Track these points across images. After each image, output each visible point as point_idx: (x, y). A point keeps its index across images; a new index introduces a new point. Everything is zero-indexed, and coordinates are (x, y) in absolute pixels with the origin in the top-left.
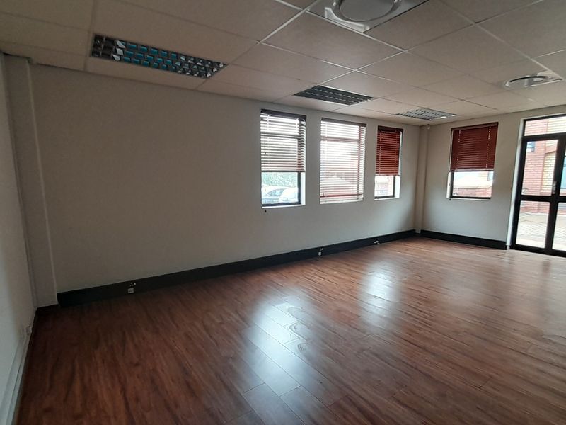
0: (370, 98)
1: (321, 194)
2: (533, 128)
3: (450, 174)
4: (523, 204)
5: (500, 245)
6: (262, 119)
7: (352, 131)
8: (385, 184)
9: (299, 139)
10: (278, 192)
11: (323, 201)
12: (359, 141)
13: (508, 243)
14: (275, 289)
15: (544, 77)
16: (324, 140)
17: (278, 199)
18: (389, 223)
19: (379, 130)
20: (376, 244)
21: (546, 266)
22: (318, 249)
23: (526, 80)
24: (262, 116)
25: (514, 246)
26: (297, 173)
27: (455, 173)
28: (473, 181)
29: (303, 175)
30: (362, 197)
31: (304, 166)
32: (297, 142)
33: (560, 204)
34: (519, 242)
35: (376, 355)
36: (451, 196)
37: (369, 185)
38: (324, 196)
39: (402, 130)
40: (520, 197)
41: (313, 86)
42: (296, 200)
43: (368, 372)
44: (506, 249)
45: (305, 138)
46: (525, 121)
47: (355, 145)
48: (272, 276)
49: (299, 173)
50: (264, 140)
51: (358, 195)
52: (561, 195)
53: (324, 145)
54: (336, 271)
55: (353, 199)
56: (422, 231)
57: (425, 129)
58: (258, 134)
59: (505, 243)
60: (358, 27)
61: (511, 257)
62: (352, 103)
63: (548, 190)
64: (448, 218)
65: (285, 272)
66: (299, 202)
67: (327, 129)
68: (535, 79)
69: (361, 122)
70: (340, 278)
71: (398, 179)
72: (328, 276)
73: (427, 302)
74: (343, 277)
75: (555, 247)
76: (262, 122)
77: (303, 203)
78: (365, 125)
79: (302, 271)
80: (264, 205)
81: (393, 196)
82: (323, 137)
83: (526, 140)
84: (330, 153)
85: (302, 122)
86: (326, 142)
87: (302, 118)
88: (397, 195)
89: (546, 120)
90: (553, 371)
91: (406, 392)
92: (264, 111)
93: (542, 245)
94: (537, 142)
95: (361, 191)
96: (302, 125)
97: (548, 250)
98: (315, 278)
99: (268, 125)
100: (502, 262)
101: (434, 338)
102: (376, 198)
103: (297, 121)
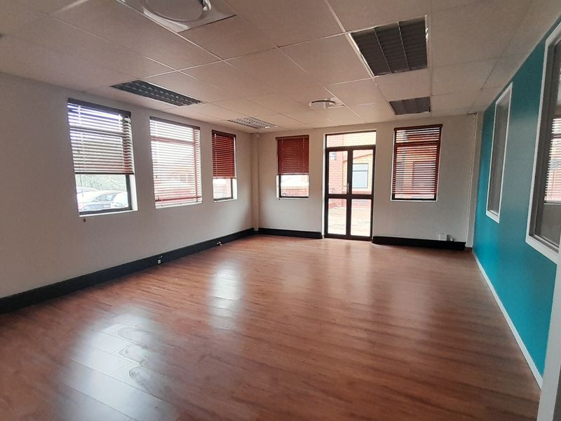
0: (199, 101)
1: (156, 198)
2: (333, 141)
3: (278, 177)
4: (331, 201)
5: (316, 236)
6: (71, 110)
7: (186, 133)
8: (222, 187)
9: (124, 136)
10: (110, 197)
11: (158, 205)
12: (194, 144)
13: (323, 234)
14: (103, 312)
15: (333, 102)
16: (154, 140)
17: (110, 204)
18: (230, 224)
19: (213, 134)
20: (219, 245)
21: (348, 248)
22: (157, 257)
23: (324, 103)
24: (69, 107)
25: (328, 236)
26: (124, 175)
27: (282, 177)
28: (295, 183)
29: (132, 178)
30: (200, 199)
31: (133, 168)
32: (122, 141)
33: (353, 200)
34: (330, 231)
35: (218, 358)
36: (280, 196)
37: (208, 188)
38: (159, 200)
39: (235, 136)
40: (328, 196)
41: (134, 79)
42: (127, 206)
43: (208, 378)
44: (322, 238)
45: (131, 136)
46: (326, 135)
47: (191, 148)
48: (99, 296)
49: (128, 175)
50: (74, 136)
51: (197, 197)
52: (353, 193)
53: (155, 146)
54: (178, 278)
55: (192, 202)
56: (260, 229)
57: (255, 137)
58: (66, 129)
59: (320, 233)
60: (176, 27)
61: (326, 245)
62: (182, 105)
63: (344, 191)
64: (279, 216)
65: (116, 289)
66: (130, 207)
67: (156, 128)
68: (330, 103)
69: (195, 125)
70: (181, 285)
71: (235, 181)
72: (168, 285)
73: (263, 294)
74: (183, 283)
75: (353, 233)
76: (69, 113)
77: (135, 208)
78: (198, 128)
79: (139, 283)
80: (82, 213)
81: (232, 198)
82: (154, 137)
83: (328, 150)
84: (161, 154)
85: (126, 119)
86: (157, 143)
87: (126, 114)
88: (235, 197)
89: (342, 135)
91: (245, 388)
92: (71, 101)
93: (344, 232)
94: (337, 152)
95: (200, 194)
96: (127, 122)
97: (348, 236)
98: (154, 289)
99: (80, 119)
100: (319, 249)
101: (268, 327)
102: (215, 200)
103: (120, 117)
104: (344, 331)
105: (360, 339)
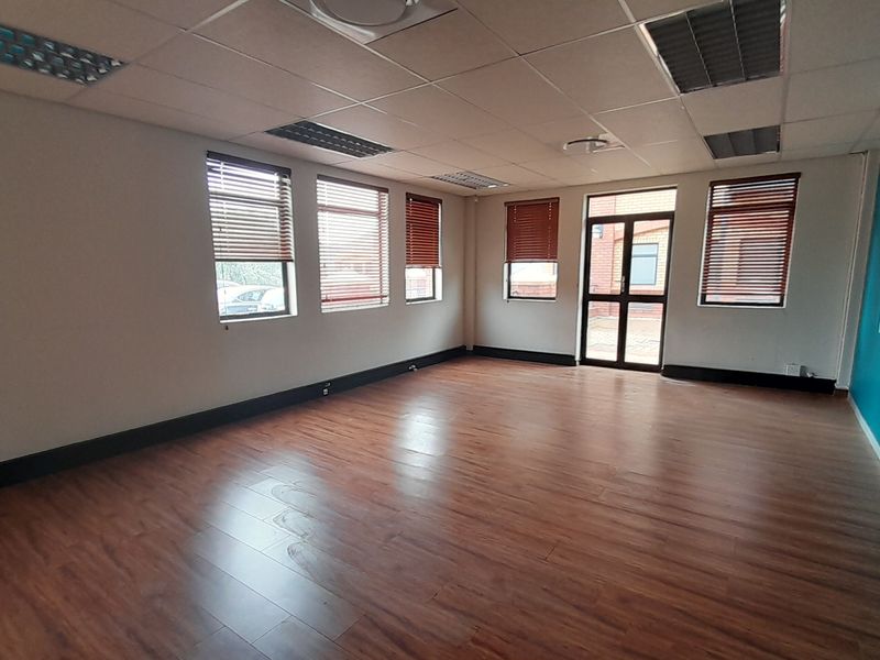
0: (389, 149)
1: (323, 297)
2: (598, 207)
3: (506, 265)
4: (591, 304)
5: (567, 361)
6: (210, 169)
7: (368, 199)
8: (420, 280)
9: (281, 205)
10: (256, 296)
11: (326, 308)
12: (378, 215)
13: (578, 358)
14: (254, 461)
15: (605, 141)
16: (322, 210)
17: (256, 307)
18: (429, 338)
19: (408, 199)
20: (412, 370)
21: (619, 383)
22: (323, 385)
23: (588, 143)
24: (209, 164)
25: (585, 361)
26: (280, 263)
27: (513, 265)
28: (535, 275)
29: (291, 267)
30: (387, 300)
31: (293, 252)
32: (277, 212)
33: (630, 304)
34: (590, 355)
35: (412, 540)
36: (509, 297)
37: (398, 283)
38: (327, 300)
39: (441, 201)
40: (588, 297)
41: (297, 120)
42: (283, 308)
43: (399, 568)
44: (575, 365)
45: (290, 205)
46: (589, 197)
47: (374, 221)
48: (245, 437)
49: (284, 262)
50: (214, 205)
51: (382, 297)
52: (631, 293)
53: (324, 219)
54: (352, 417)
55: (375, 304)
56: (475, 347)
57: (471, 201)
58: (205, 195)
59: (573, 357)
60: (361, 36)
61: (582, 376)
62: (364, 155)
63: (617, 288)
64: (508, 327)
65: (267, 428)
66: (287, 311)
67: (327, 192)
68: (598, 144)
69: (381, 185)
70: (357, 428)
71: (439, 272)
72: (339, 426)
73: (482, 449)
74: (363, 426)
75: (629, 359)
76: (209, 174)
77: (294, 312)
78: (386, 191)
79: (297, 423)
80: (224, 318)
81: (434, 298)
82: (321, 205)
83: (591, 222)
84: (331, 231)
85: (285, 180)
86: (327, 214)
87: (284, 172)
88: (439, 296)
89: (613, 197)
90: (628, 520)
91: (452, 588)
92: (211, 154)
93: (613, 357)
94: (605, 226)
95: (386, 292)
96: (285, 184)
97: (620, 364)
98: (319, 432)
99: (223, 181)
100: (571, 383)
101: (489, 500)
102: (408, 301)
103: (275, 178)
104: (613, 515)
105: (640, 531)
